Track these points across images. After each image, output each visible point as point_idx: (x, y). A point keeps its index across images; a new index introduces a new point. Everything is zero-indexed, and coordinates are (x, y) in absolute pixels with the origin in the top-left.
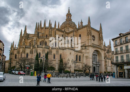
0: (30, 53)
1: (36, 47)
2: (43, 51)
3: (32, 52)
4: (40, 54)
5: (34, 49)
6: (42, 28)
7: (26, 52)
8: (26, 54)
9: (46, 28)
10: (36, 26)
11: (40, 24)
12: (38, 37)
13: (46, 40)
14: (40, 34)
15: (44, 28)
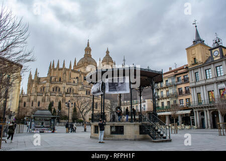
0: (42, 102)
1: (49, 95)
2: (57, 99)
3: (44, 100)
4: (53, 102)
5: (47, 97)
6: (55, 69)
7: (38, 100)
8: (37, 102)
9: (59, 70)
10: (50, 66)
11: (52, 64)
12: (51, 82)
13: (60, 86)
14: (53, 78)
15: (57, 70)
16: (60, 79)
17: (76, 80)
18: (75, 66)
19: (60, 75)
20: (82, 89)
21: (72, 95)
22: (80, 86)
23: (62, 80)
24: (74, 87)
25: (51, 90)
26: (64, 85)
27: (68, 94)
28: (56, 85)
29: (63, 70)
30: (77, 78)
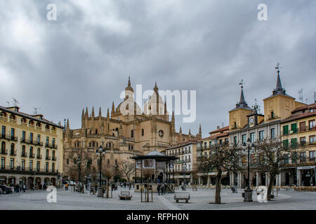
1: (86, 151)
5: (83, 154)
6: (89, 119)
10: (83, 114)
11: (85, 112)
12: (86, 136)
13: (98, 140)
14: (88, 131)
15: (93, 119)
16: (96, 131)
17: (116, 133)
18: (113, 112)
19: (96, 126)
20: (124, 144)
21: (112, 152)
22: (121, 141)
23: (99, 133)
24: (114, 142)
25: (88, 145)
26: (102, 139)
27: (108, 149)
28: (92, 139)
29: (100, 120)
30: (117, 129)
